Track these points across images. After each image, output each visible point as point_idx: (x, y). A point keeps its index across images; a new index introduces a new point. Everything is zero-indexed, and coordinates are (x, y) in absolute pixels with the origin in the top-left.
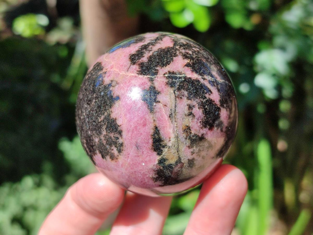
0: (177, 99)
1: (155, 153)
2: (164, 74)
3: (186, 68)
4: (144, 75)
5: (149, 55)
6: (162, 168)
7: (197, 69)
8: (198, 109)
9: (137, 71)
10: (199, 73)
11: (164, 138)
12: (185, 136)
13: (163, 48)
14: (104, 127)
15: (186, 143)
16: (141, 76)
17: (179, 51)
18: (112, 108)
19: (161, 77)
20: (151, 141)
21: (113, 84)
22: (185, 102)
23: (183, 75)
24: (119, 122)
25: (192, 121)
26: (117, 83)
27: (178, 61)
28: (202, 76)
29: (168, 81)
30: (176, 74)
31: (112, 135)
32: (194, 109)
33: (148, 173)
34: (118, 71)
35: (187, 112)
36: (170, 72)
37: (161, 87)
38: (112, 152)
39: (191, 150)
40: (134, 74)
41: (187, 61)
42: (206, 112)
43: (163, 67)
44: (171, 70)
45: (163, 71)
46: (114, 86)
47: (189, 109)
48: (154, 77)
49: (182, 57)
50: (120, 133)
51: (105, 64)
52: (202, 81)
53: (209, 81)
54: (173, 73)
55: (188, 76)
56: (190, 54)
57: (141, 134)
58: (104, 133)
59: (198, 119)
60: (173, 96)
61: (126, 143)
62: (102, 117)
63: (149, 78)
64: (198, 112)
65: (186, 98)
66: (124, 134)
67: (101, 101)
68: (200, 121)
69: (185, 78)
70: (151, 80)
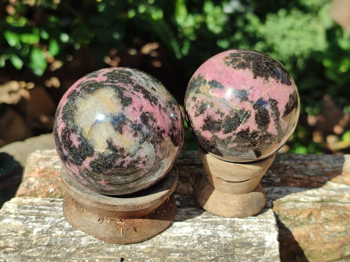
0: (231, 109)
1: (211, 80)
2: (250, 112)
3: (247, 128)
4: (258, 100)
5: (269, 112)
6: (202, 80)
7: (242, 134)
8: (218, 118)
9: (263, 98)
10: (239, 134)
11: (215, 89)
12: (209, 102)
13: (269, 124)
14: (245, 62)
15: (205, 100)
16: (258, 98)
17: (261, 132)
18: (252, 71)
19: (250, 108)
20: (219, 81)
21: (266, 81)
22: (227, 113)
23: (243, 122)
24: (241, 70)
25: (214, 111)
26: (264, 83)
27: (254, 125)
28: (237, 134)
29: (245, 111)
30: (246, 118)
31: (238, 63)
32: (220, 116)
33: (205, 72)
34: (272, 89)
35: (221, 111)
36: (250, 115)
37: (244, 105)
38: (229, 59)
39: (200, 102)
40: (262, 95)
41: (251, 131)
42: (214, 122)
43: (256, 114)
44: (250, 118)
45: (254, 113)
46: (264, 80)
47: (221, 113)
48: (253, 105)
49: (256, 130)
50: (235, 68)
51: (284, 86)
52: (234, 132)
53: (232, 137)
54: (248, 117)
55: (241, 125)
56: (255, 137)
57: (226, 78)
58: (242, 60)
59: (213, 115)
60: (234, 108)
61: (228, 67)
62: (251, 64)
63: (254, 101)
64: (217, 118)
65: (229, 115)
66: (233, 69)
67: (261, 69)
68: (212, 116)
69: (241, 122)
70: (252, 102)
